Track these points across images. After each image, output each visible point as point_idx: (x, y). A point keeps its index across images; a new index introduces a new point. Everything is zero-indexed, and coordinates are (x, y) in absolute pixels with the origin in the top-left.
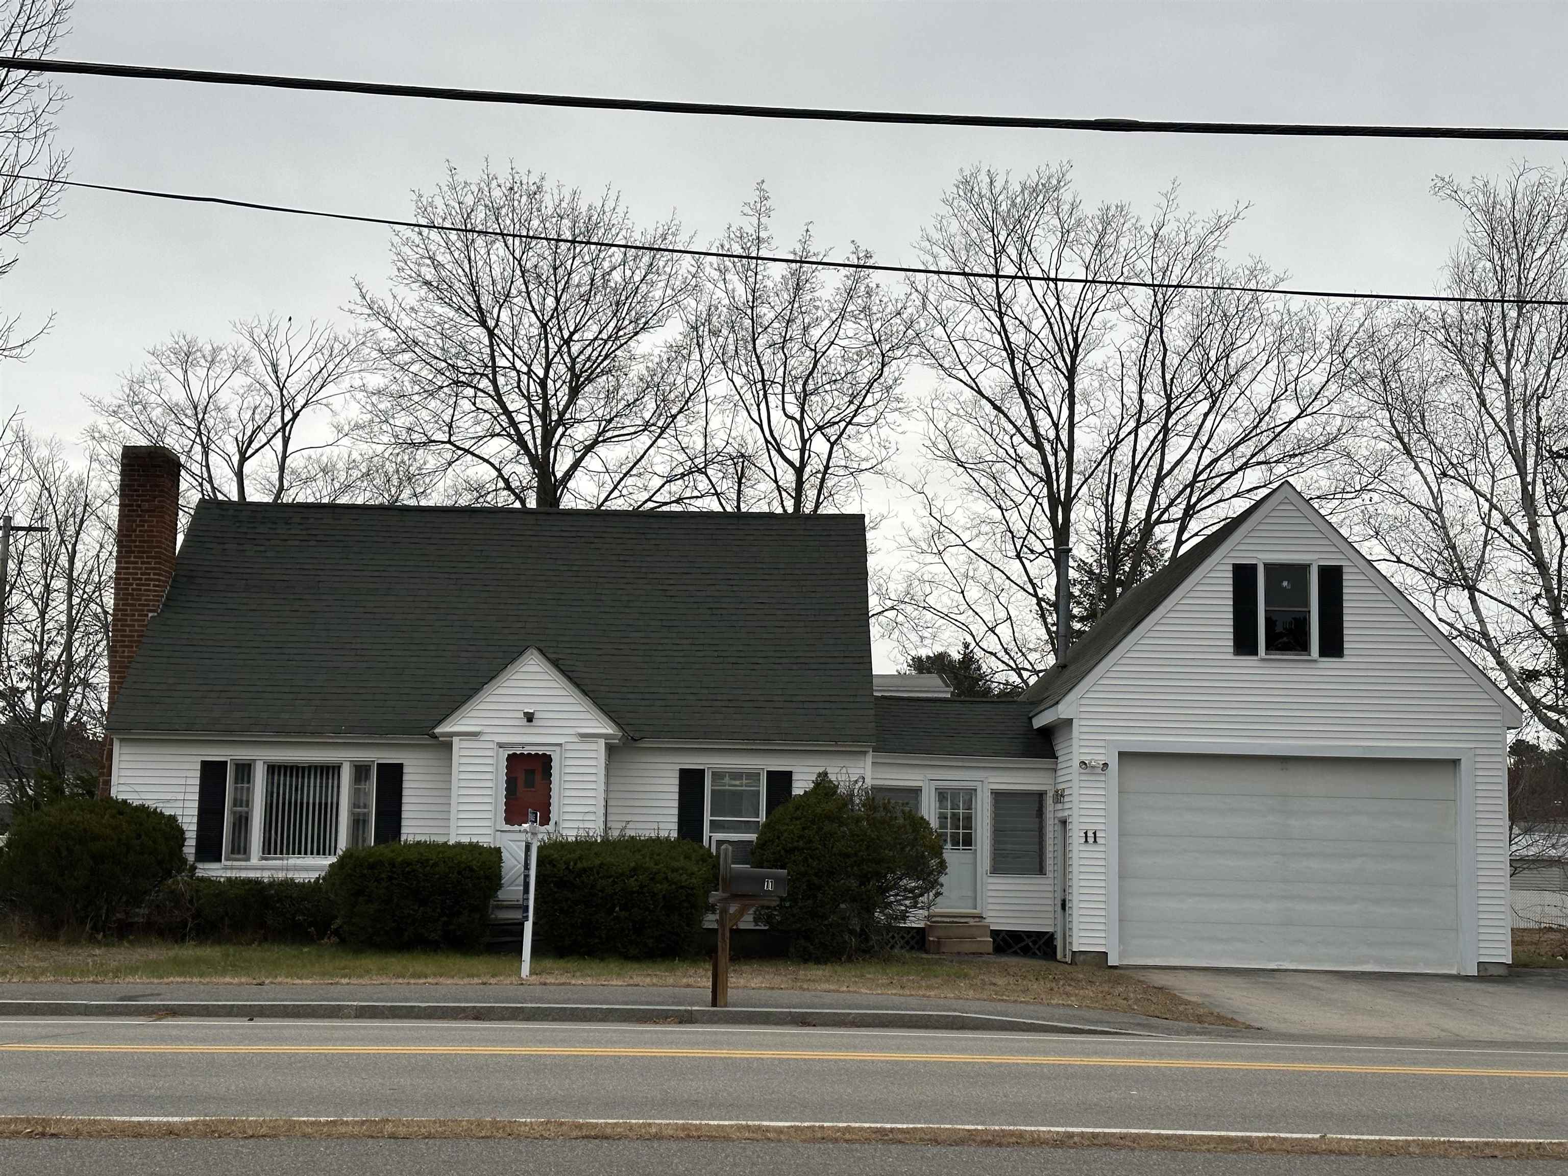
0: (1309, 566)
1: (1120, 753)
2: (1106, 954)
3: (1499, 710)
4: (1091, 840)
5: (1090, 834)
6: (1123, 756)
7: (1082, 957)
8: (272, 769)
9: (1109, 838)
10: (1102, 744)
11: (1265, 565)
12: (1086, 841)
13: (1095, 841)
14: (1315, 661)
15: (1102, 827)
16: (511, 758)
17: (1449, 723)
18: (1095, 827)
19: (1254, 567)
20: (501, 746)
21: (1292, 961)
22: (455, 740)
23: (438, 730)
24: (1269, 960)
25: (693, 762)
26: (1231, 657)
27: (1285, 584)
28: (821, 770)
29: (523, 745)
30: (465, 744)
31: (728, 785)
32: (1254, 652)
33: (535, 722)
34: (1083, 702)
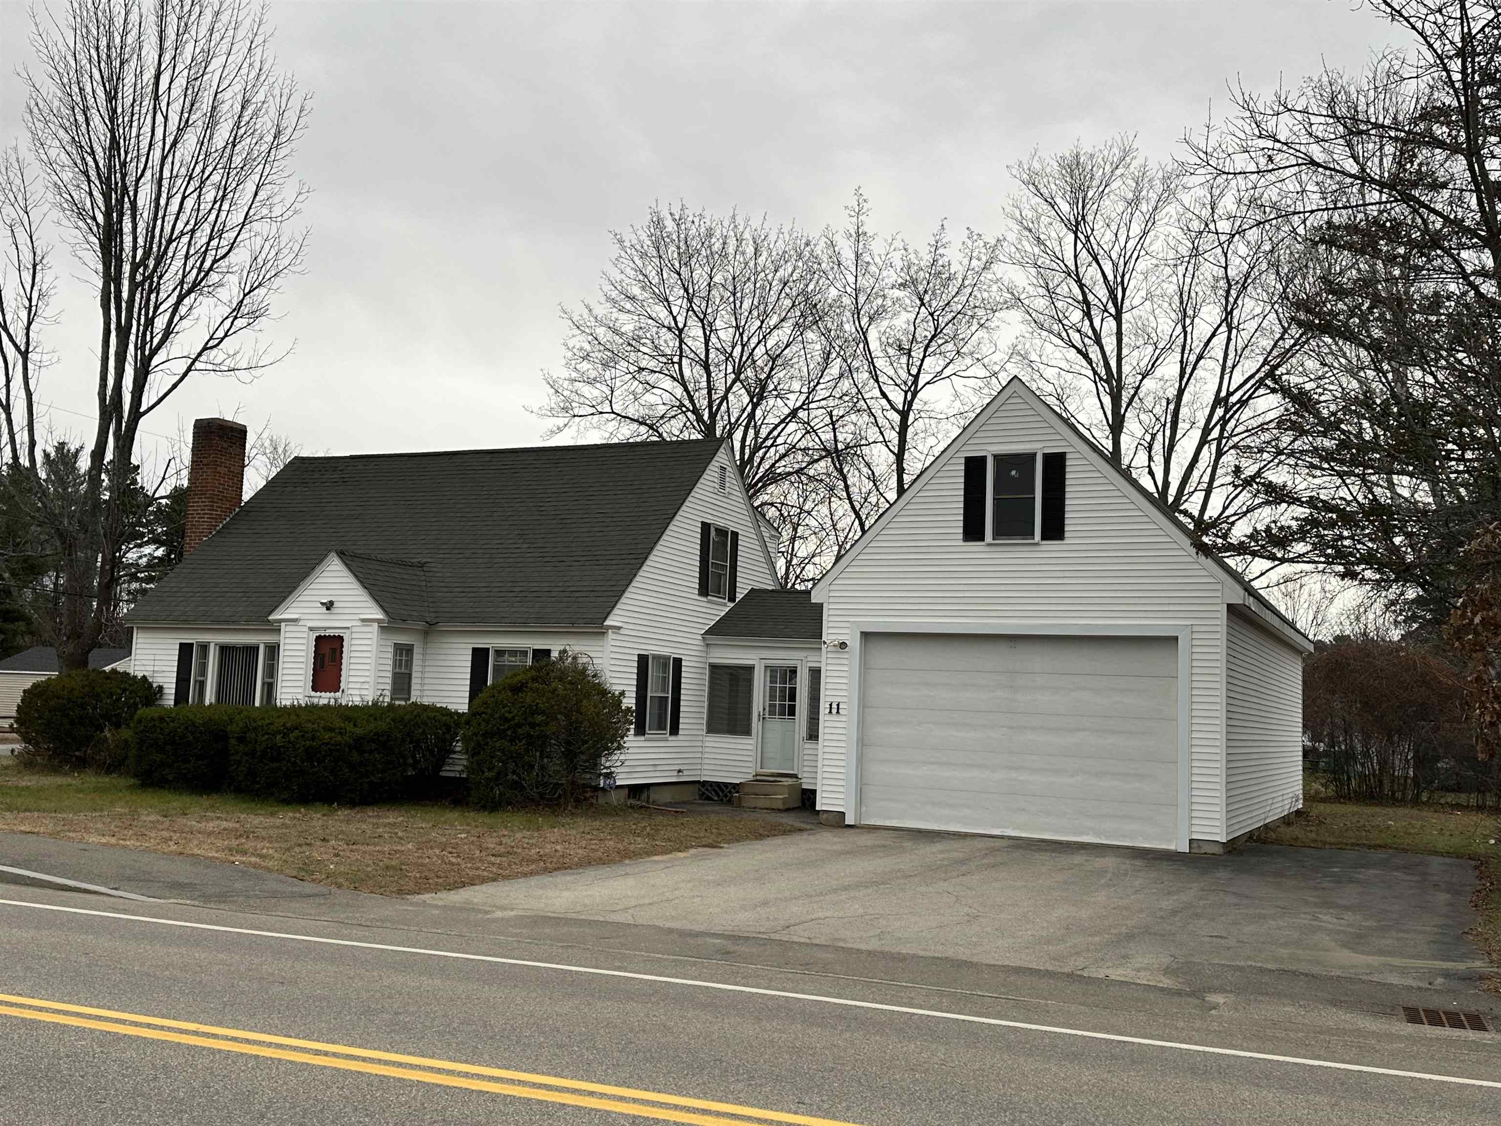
0: (1035, 454)
1: (862, 633)
2: (843, 813)
3: (1219, 587)
4: (834, 711)
5: (834, 706)
6: (866, 636)
7: (825, 816)
8: (224, 650)
9: (850, 710)
10: (847, 625)
11: (995, 457)
12: (830, 712)
13: (838, 712)
14: (1037, 544)
15: (845, 700)
16: (319, 639)
17: (1166, 601)
18: (837, 700)
19: (983, 459)
20: (311, 629)
21: (1014, 829)
22: (283, 624)
23: (270, 618)
24: (993, 827)
25: (482, 642)
26: (962, 543)
27: (1013, 473)
28: (562, 648)
29: (325, 629)
30: (289, 628)
31: (507, 660)
32: (982, 539)
33: (333, 610)
34: (832, 587)
